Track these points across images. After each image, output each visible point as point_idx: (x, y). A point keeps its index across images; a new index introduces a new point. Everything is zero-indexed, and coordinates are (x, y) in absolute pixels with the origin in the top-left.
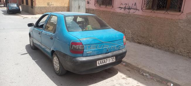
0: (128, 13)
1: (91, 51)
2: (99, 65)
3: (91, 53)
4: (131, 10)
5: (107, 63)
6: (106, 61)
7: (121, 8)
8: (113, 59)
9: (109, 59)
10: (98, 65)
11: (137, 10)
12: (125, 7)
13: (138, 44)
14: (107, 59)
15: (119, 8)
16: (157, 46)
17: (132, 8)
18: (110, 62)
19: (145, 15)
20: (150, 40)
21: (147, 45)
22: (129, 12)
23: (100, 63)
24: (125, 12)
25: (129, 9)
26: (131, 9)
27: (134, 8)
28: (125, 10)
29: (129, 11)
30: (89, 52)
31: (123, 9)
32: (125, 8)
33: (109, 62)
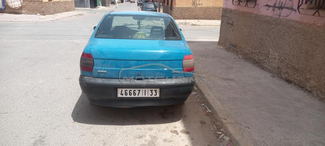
0: (278, 17)
1: (105, 70)
2: (121, 96)
3: (105, 73)
4: (284, 10)
5: (139, 96)
6: (137, 92)
7: (269, 6)
8: (154, 92)
9: (144, 90)
10: (119, 95)
11: (293, 11)
12: (275, 4)
13: (286, 83)
14: (141, 90)
15: (266, 6)
16: (319, 92)
17: (286, 6)
18: (146, 96)
19: (305, 21)
20: (308, 77)
21: (301, 87)
22: (280, 16)
23: (123, 92)
24: (274, 14)
25: (281, 8)
26: (284, 8)
27: (289, 6)
28: (274, 10)
29: (280, 13)
30: (102, 71)
31: (271, 9)
32: (274, 7)
33: (144, 96)
